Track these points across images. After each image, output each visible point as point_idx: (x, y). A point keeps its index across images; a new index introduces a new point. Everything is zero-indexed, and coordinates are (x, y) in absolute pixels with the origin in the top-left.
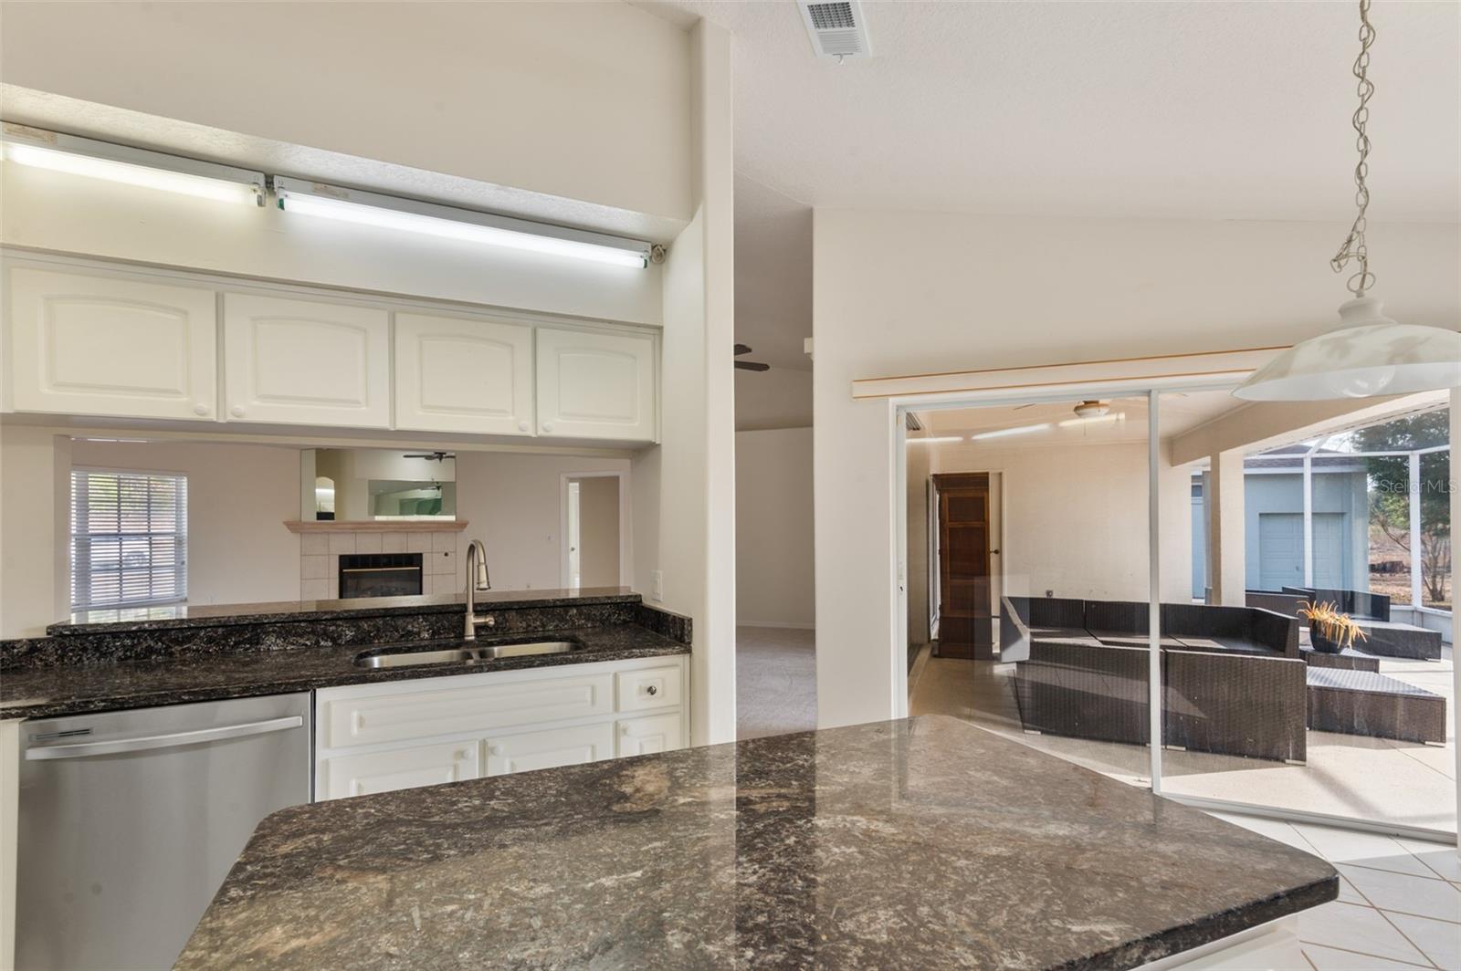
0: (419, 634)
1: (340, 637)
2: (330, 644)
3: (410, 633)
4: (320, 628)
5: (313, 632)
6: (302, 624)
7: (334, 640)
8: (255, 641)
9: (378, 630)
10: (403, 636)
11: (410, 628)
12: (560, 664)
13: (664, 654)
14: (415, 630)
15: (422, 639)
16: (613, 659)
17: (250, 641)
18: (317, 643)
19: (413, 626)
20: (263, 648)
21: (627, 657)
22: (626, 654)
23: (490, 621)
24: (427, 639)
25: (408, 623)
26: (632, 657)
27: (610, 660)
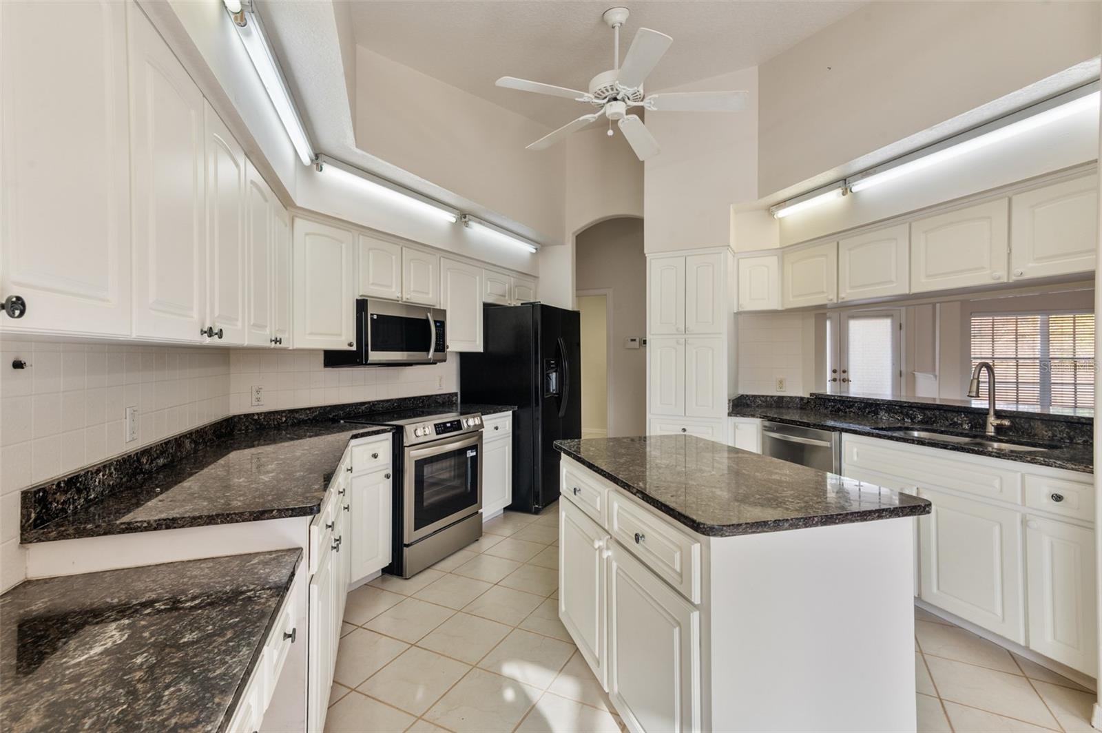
0: (962, 425)
1: (915, 418)
2: (910, 421)
3: (955, 424)
4: (905, 411)
5: (901, 413)
6: (897, 407)
7: (912, 419)
8: (876, 413)
9: (936, 418)
10: (951, 424)
11: (955, 419)
12: (967, 452)
13: (1073, 469)
14: (959, 422)
15: (964, 429)
16: (1015, 460)
17: (873, 412)
18: (904, 419)
19: (957, 419)
20: (879, 417)
21: (1029, 462)
22: (1029, 459)
23: (1006, 423)
24: (967, 430)
25: (955, 417)
26: (1036, 463)
27: (1012, 459)
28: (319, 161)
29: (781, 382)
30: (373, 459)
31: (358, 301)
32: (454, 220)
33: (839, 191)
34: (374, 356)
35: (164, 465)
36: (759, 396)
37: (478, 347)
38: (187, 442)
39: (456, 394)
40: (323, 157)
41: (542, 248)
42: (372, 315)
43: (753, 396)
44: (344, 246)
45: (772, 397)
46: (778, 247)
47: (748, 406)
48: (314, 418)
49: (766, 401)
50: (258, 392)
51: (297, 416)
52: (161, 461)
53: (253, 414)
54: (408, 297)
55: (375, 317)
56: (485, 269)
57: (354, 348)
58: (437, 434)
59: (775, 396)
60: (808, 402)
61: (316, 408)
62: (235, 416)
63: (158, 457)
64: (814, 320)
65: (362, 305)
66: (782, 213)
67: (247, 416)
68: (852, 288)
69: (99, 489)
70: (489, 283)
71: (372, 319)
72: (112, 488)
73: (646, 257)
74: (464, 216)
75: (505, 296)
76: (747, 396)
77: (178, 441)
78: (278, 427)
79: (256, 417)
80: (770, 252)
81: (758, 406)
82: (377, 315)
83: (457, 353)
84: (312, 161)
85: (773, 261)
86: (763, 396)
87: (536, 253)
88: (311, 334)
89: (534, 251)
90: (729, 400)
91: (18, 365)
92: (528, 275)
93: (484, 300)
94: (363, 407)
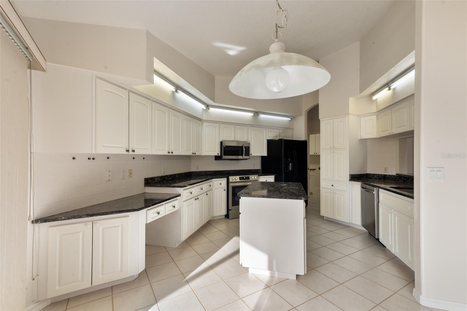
28: (208, 107)
29: (385, 168)
30: (220, 185)
31: (221, 142)
32: (253, 115)
33: (387, 88)
34: (224, 157)
35: (171, 180)
36: (376, 174)
37: (265, 154)
38: (177, 176)
39: (260, 170)
40: (209, 106)
41: (293, 118)
42: (224, 146)
43: (373, 174)
44: (216, 127)
45: (381, 175)
46: (376, 111)
47: (371, 178)
48: (212, 174)
49: (379, 176)
50: (197, 166)
51: (207, 173)
52: (170, 178)
53: (196, 172)
54: (237, 140)
55: (225, 146)
56: (268, 128)
57: (220, 155)
58: (240, 180)
59: (382, 175)
60: (396, 178)
61: (212, 171)
62: (192, 172)
63: (169, 177)
64: (398, 141)
65: (221, 143)
66: (374, 98)
67: (195, 172)
68: (396, 128)
69: (157, 181)
70: (269, 133)
71: (224, 147)
72: (159, 181)
73: (320, 120)
74: (256, 113)
75: (277, 137)
76: (370, 174)
77: (175, 175)
78: (202, 175)
79: (197, 172)
80: (372, 114)
81: (375, 179)
82: (226, 146)
83: (260, 156)
84: (206, 108)
85: (374, 117)
86: (377, 174)
87: (291, 120)
88: (207, 151)
89: (290, 119)
90: (350, 175)
91: (144, 158)
92: (288, 128)
93: (267, 139)
94: (226, 172)
